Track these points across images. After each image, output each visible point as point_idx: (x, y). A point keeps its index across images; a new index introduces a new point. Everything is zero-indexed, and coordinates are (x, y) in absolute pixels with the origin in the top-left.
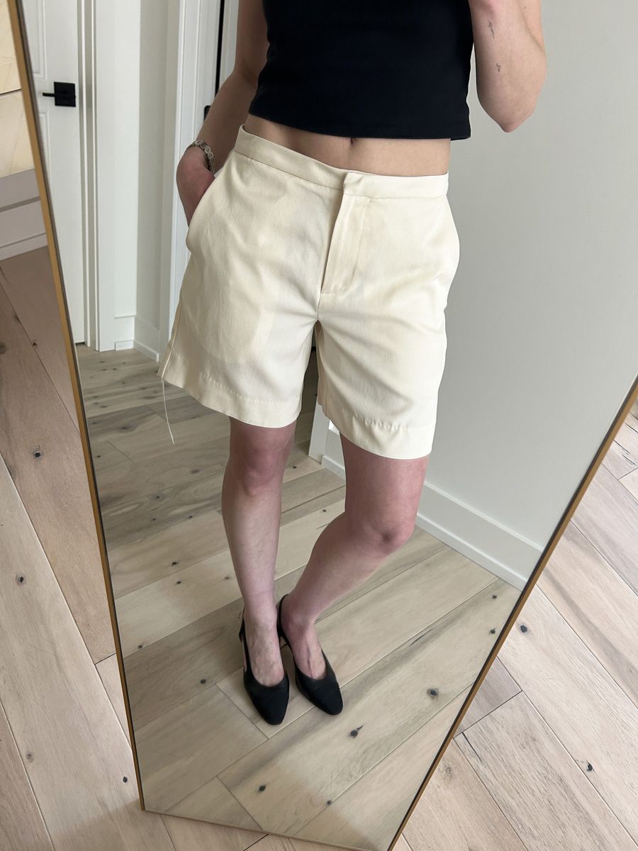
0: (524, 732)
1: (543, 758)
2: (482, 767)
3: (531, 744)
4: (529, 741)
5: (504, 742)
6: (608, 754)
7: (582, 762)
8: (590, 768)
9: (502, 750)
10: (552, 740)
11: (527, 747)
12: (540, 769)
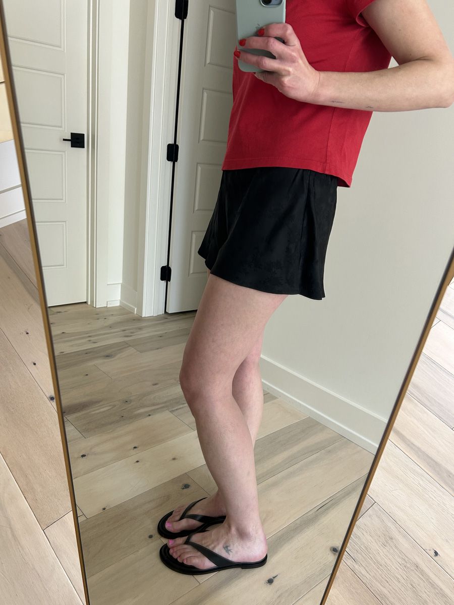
0: (383, 533)
1: (401, 552)
2: (356, 566)
3: (390, 542)
4: (388, 540)
5: (369, 544)
6: (447, 541)
7: (430, 550)
8: (436, 554)
9: (369, 550)
10: (404, 536)
11: (387, 545)
12: (399, 560)
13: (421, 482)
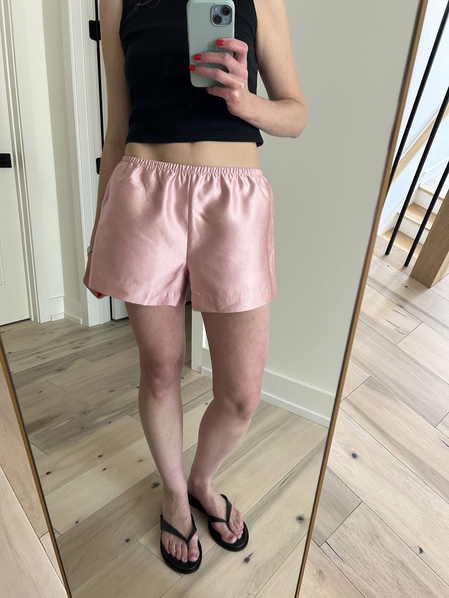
0: (369, 532)
1: (387, 550)
2: (344, 566)
3: (376, 540)
4: (374, 538)
5: (356, 543)
6: (431, 538)
7: (415, 548)
8: (421, 551)
9: (356, 549)
10: (390, 535)
11: (374, 544)
12: (385, 559)
13: (406, 480)
